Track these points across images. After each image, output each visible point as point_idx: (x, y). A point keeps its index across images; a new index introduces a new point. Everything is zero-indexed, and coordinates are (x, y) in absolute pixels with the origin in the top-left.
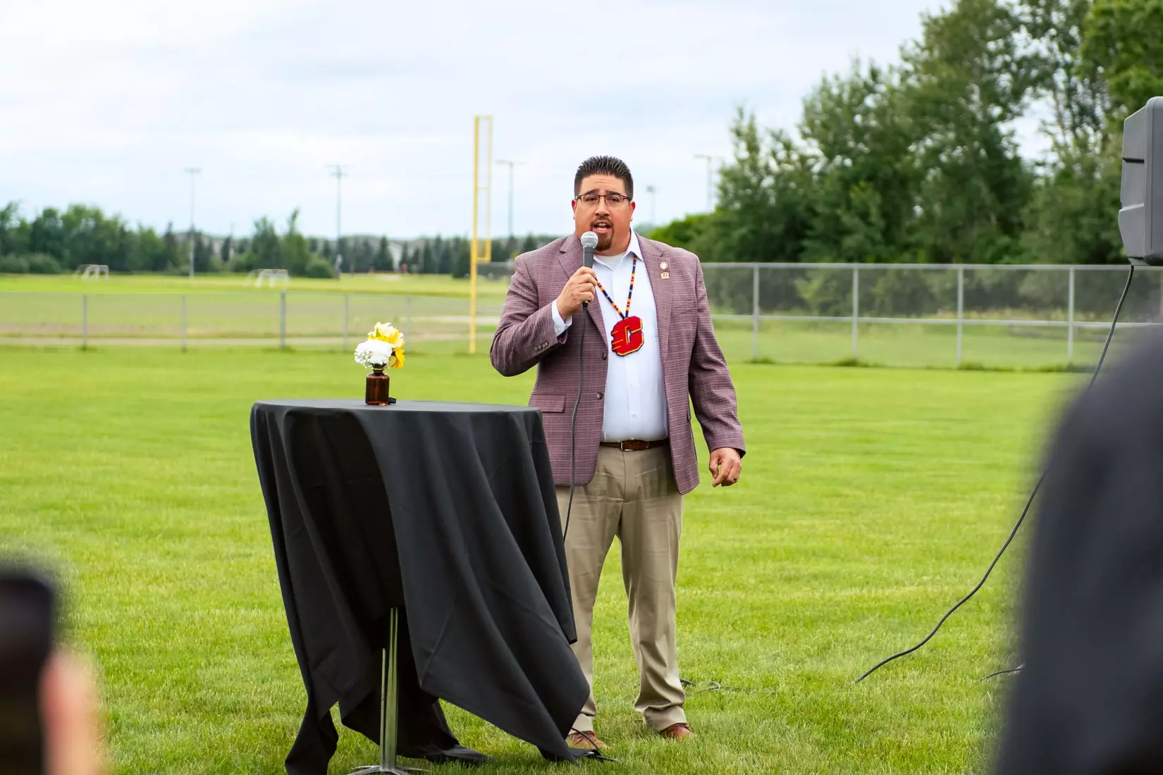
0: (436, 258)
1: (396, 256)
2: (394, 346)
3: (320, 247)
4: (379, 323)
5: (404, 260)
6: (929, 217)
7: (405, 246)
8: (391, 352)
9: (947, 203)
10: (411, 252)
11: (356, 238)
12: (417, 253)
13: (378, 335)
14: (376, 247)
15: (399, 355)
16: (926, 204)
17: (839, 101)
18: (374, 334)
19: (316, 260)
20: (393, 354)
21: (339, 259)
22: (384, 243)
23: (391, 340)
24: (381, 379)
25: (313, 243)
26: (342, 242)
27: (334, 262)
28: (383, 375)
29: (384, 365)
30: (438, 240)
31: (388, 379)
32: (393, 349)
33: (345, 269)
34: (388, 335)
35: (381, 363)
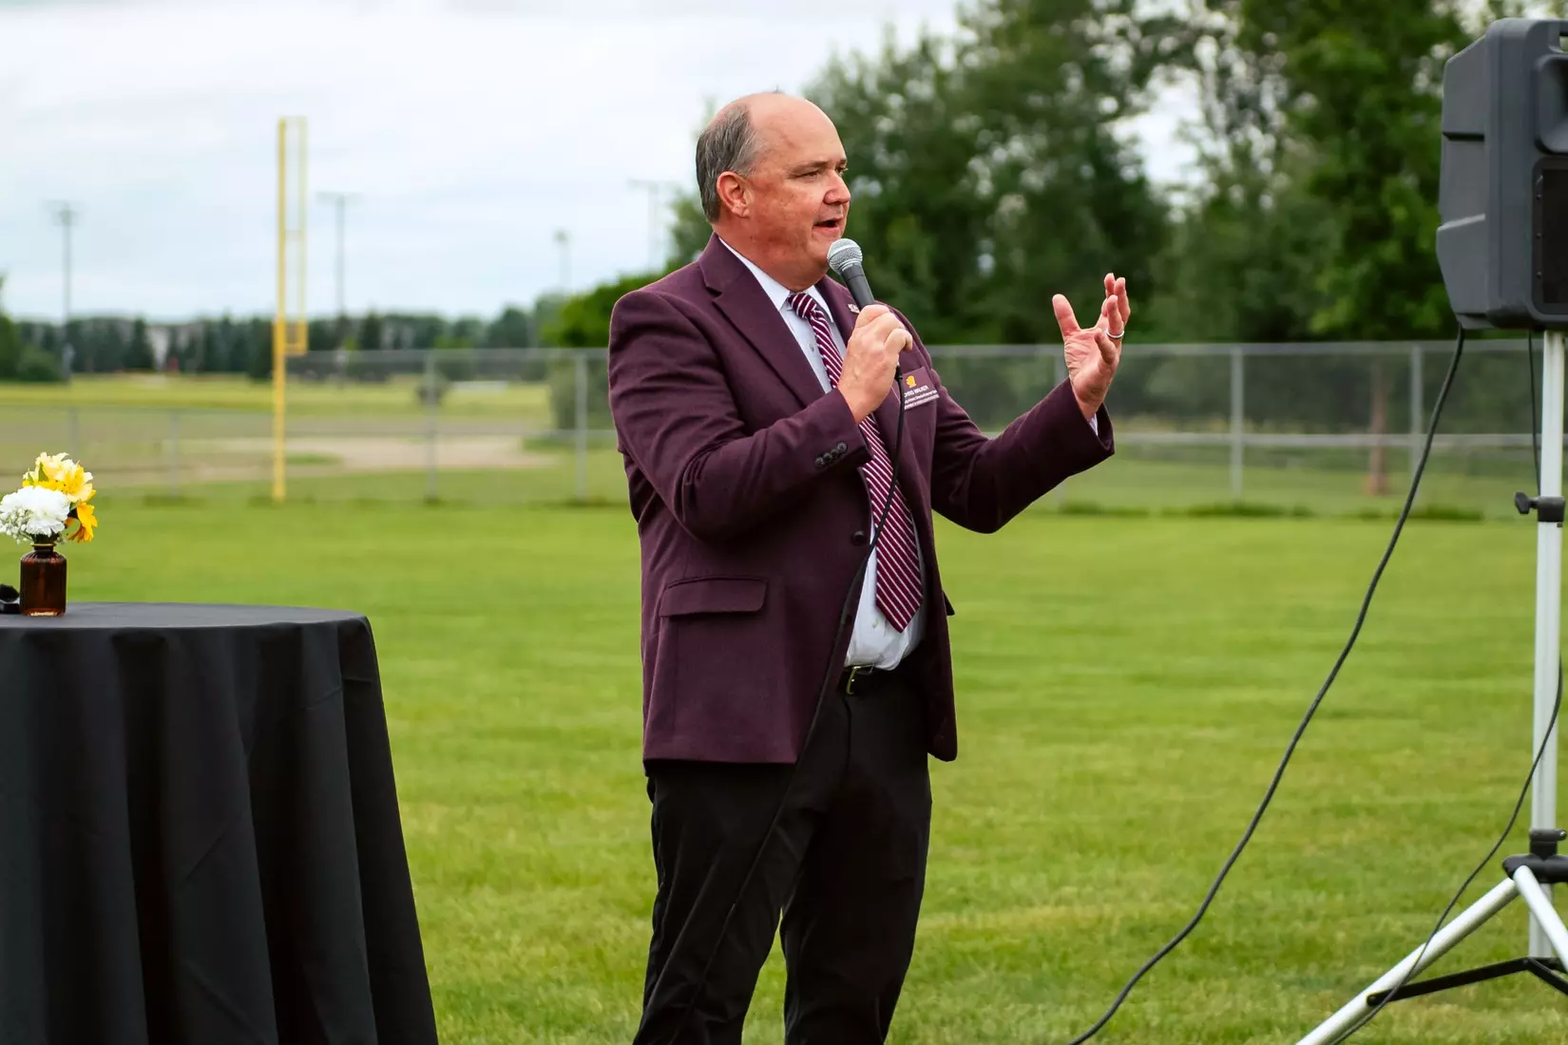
0: (223, 349)
1: (160, 345)
2: (74, 499)
3: (39, 335)
4: (44, 455)
5: (173, 352)
6: (1004, 274)
7: (173, 330)
8: (67, 511)
9: (1034, 250)
10: (183, 340)
11: (96, 322)
12: (192, 343)
13: (43, 477)
14: (127, 335)
15: (86, 518)
16: (1000, 253)
17: (859, 91)
18: (35, 475)
19: (32, 355)
20: (73, 514)
21: (69, 353)
22: (140, 327)
23: (68, 488)
24: (48, 564)
25: (27, 329)
26: (74, 328)
27: (59, 356)
28: (54, 555)
29: (55, 536)
30: (226, 324)
31: (64, 564)
32: (72, 504)
33: (79, 367)
34: (60, 477)
35: (49, 533)
